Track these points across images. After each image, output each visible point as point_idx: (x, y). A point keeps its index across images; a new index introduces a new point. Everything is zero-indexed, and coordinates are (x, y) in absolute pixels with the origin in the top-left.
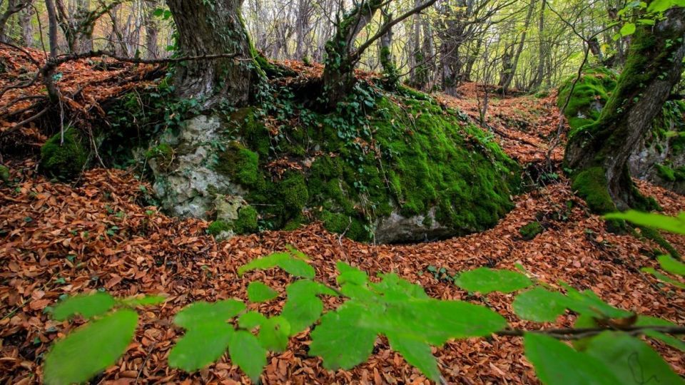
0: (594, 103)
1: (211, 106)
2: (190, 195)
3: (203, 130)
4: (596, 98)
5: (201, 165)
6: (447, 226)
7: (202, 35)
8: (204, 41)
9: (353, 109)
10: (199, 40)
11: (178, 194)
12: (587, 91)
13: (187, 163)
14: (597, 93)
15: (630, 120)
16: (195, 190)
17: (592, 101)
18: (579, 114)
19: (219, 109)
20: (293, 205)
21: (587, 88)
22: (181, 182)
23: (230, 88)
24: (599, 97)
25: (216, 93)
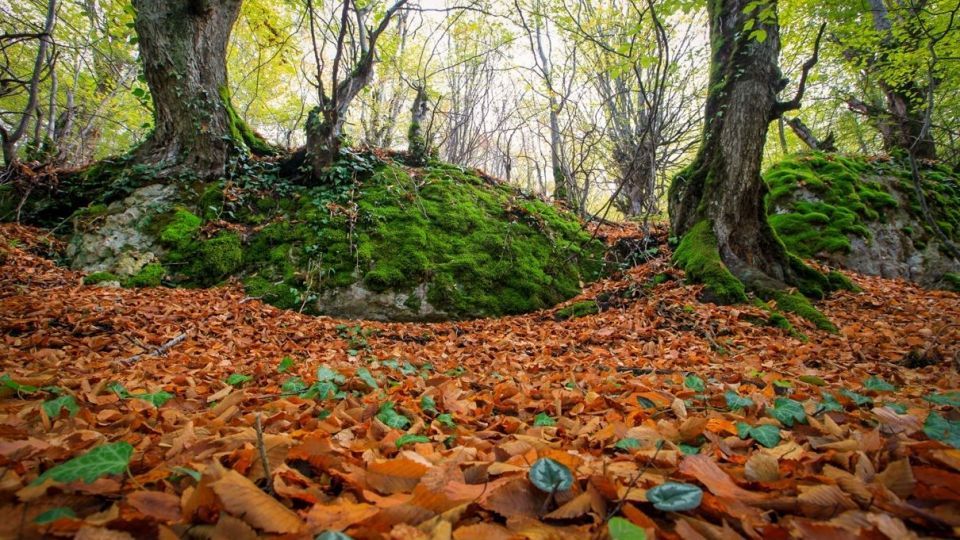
0: (798, 192)
1: (169, 174)
2: (101, 254)
3: (151, 196)
4: (799, 185)
5: (130, 227)
6: (446, 310)
7: (169, 106)
8: (171, 111)
9: (337, 175)
10: (167, 110)
11: (89, 253)
12: (783, 178)
13: (113, 222)
14: (800, 179)
15: (723, 143)
16: (109, 249)
17: (794, 189)
18: (778, 209)
19: (178, 178)
20: (214, 266)
21: (783, 174)
22: (97, 240)
23: (198, 158)
24: (804, 183)
25: (179, 163)
